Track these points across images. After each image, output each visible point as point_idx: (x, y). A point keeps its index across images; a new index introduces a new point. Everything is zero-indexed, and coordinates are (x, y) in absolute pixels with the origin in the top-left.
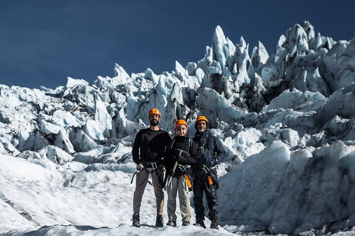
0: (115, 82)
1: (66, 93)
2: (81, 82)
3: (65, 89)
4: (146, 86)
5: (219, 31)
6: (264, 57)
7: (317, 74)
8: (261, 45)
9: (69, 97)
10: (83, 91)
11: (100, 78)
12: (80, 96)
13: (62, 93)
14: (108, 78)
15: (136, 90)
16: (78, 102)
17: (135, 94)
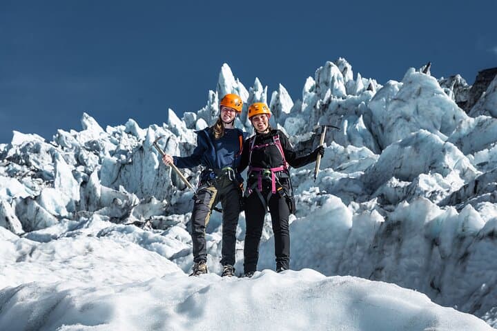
0: (83, 138)
1: (11, 153)
2: (34, 138)
3: (10, 147)
4: (128, 143)
5: (226, 71)
6: (287, 104)
7: (361, 124)
8: (282, 88)
9: (15, 159)
10: (36, 150)
11: (61, 131)
12: (32, 156)
13: (5, 153)
14: (73, 132)
15: (114, 148)
16: (28, 165)
17: (112, 153)
